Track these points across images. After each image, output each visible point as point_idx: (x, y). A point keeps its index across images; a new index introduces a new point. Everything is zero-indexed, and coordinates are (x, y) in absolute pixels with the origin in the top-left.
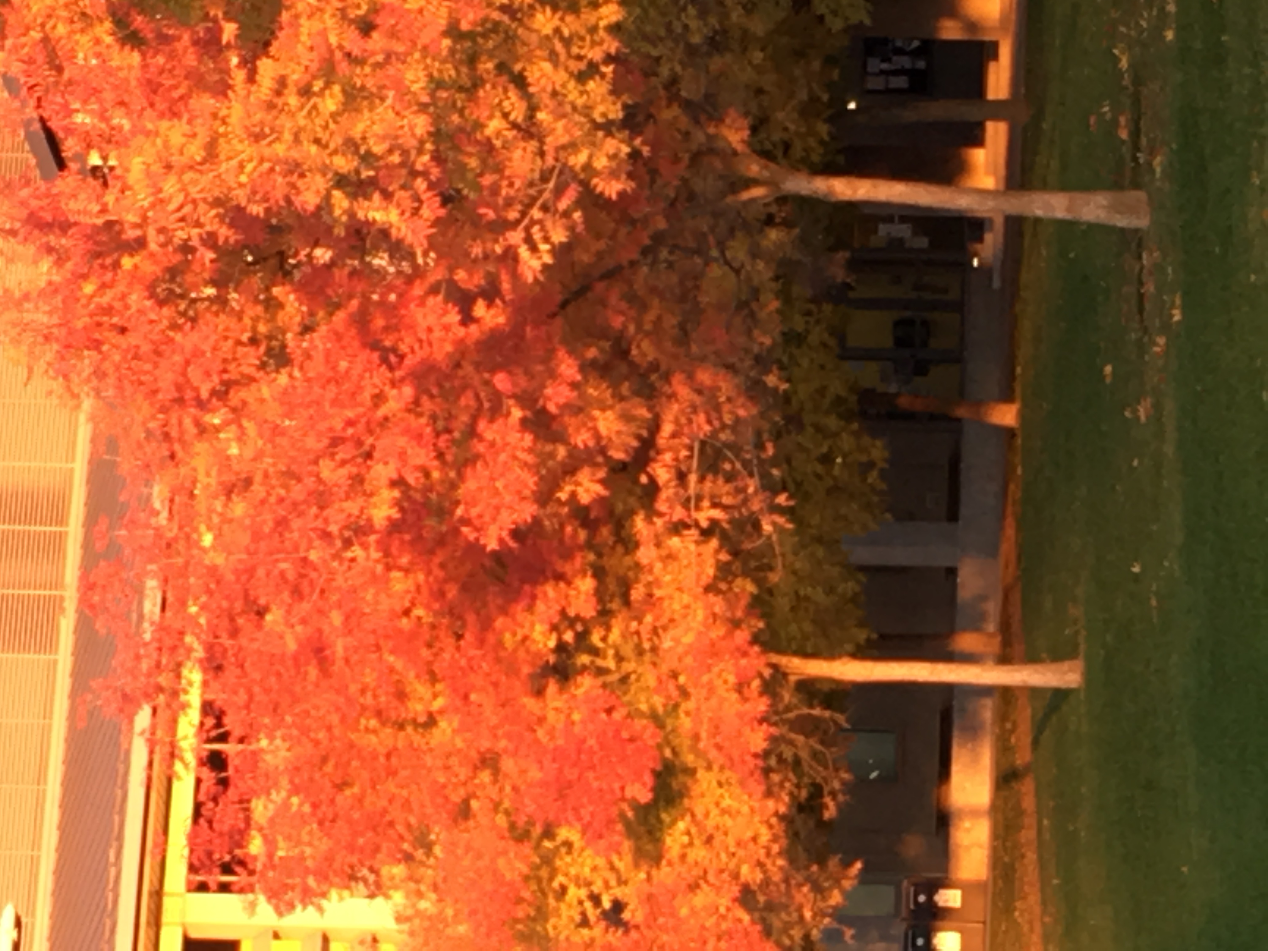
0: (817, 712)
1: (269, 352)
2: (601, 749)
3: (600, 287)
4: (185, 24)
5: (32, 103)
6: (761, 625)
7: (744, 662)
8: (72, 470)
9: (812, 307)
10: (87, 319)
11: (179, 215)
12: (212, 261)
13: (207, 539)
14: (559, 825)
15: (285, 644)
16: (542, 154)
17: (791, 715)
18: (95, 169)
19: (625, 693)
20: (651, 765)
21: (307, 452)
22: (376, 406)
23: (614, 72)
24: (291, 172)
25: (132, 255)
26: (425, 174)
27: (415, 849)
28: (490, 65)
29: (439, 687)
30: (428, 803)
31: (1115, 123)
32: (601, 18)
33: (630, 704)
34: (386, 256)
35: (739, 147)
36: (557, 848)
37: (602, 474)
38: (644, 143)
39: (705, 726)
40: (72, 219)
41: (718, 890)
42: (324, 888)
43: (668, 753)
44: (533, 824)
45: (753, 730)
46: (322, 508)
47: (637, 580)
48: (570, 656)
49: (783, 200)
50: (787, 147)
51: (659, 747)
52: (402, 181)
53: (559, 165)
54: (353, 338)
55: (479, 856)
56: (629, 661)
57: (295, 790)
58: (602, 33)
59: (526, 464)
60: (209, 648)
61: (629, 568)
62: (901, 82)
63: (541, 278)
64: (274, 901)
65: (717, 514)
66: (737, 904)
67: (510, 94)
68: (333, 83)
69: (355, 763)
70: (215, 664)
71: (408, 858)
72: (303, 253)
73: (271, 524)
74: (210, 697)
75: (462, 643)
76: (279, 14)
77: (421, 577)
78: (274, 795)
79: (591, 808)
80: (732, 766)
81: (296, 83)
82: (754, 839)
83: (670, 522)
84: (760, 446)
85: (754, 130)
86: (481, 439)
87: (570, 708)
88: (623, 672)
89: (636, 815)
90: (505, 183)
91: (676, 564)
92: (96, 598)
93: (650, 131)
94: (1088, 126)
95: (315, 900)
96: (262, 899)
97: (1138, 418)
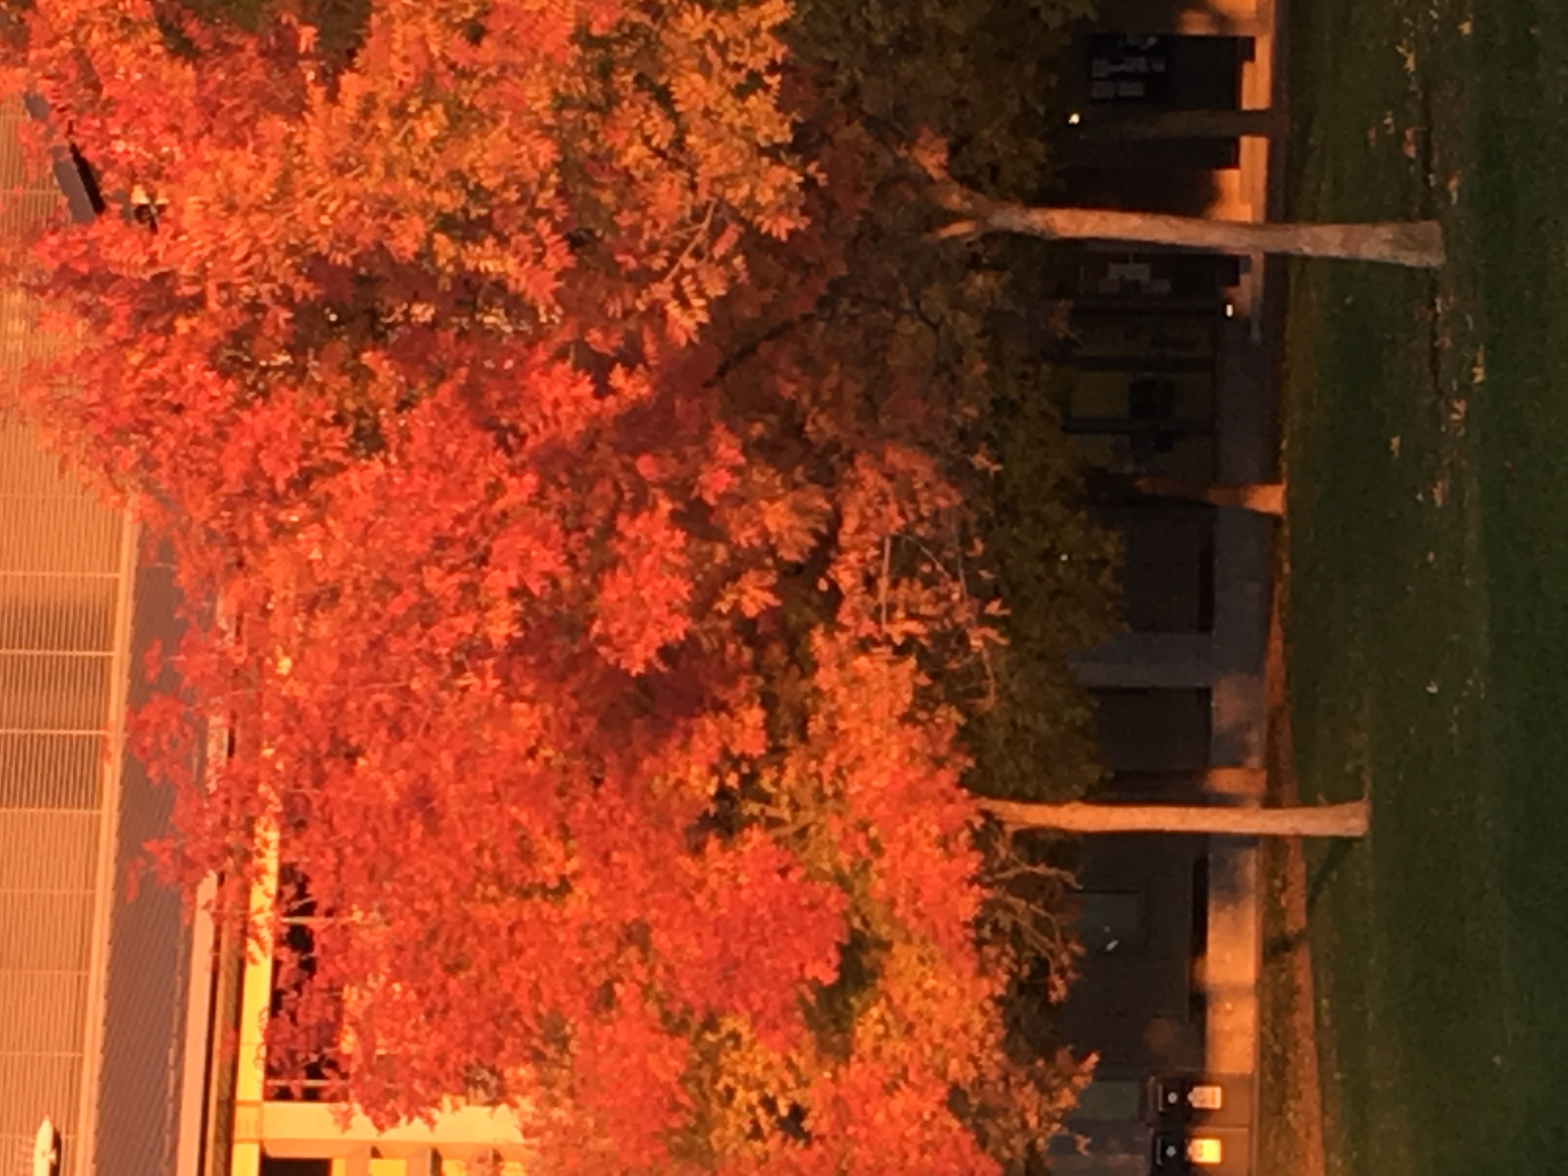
0: (1041, 869)
1: (358, 433)
2: (775, 919)
3: (765, 350)
4: (250, 31)
5: (63, 128)
6: (970, 763)
7: (949, 809)
8: (116, 581)
9: (1030, 369)
10: (133, 395)
11: (245, 266)
12: (288, 321)
13: (285, 665)
14: (723, 1013)
15: (384, 795)
16: (693, 187)
17: (1010, 874)
18: (141, 210)
19: (804, 849)
20: (837, 938)
21: (406, 556)
22: (492, 500)
23: (781, 83)
24: (383, 213)
25: (188, 316)
26: (549, 213)
27: (545, 1043)
28: (629, 78)
29: (572, 844)
30: (562, 989)
31: (1400, 136)
32: (763, 18)
33: (809, 862)
34: (501, 312)
35: (936, 174)
36: (722, 1042)
37: (771, 579)
38: (820, 170)
39: (903, 890)
40: (113, 270)
41: (920, 1090)
42: (434, 1094)
43: (857, 923)
44: (691, 1013)
45: (962, 893)
46: (426, 626)
47: (816, 711)
48: (734, 802)
49: (990, 237)
50: (995, 170)
51: (846, 916)
52: (519, 223)
53: (714, 201)
54: (462, 413)
55: (625, 1054)
56: (806, 809)
57: (397, 975)
58: (765, 37)
59: (677, 567)
60: (287, 800)
61: (806, 695)
62: (1134, 89)
63: (696, 339)
64: (373, 1111)
65: (913, 626)
66: (945, 1109)
67: (653, 113)
68: (435, 102)
69: (471, 940)
70: (295, 820)
71: (538, 1057)
72: (398, 311)
73: (364, 645)
74: (291, 858)
75: (602, 790)
76: (367, 17)
77: (550, 710)
78: (371, 983)
79: (763, 992)
80: (936, 938)
81: (387, 101)
82: (965, 1028)
83: (856, 637)
84: (966, 542)
85: (954, 151)
86: (621, 537)
87: (735, 868)
88: (801, 822)
89: (818, 999)
90: (648, 224)
91: (864, 690)
92: (148, 741)
93: (826, 152)
94: (1366, 143)
95: (422, 1109)
96: (357, 1107)
97: (1433, 502)
